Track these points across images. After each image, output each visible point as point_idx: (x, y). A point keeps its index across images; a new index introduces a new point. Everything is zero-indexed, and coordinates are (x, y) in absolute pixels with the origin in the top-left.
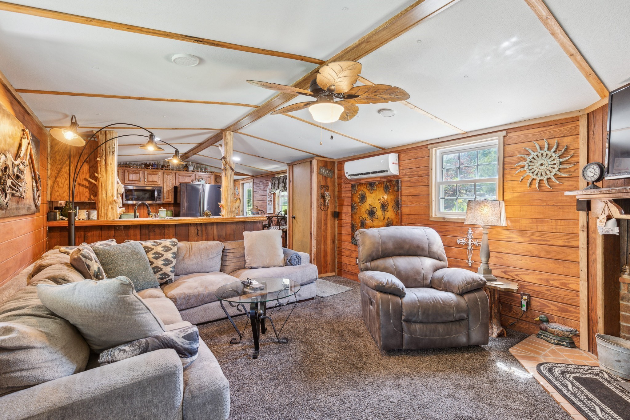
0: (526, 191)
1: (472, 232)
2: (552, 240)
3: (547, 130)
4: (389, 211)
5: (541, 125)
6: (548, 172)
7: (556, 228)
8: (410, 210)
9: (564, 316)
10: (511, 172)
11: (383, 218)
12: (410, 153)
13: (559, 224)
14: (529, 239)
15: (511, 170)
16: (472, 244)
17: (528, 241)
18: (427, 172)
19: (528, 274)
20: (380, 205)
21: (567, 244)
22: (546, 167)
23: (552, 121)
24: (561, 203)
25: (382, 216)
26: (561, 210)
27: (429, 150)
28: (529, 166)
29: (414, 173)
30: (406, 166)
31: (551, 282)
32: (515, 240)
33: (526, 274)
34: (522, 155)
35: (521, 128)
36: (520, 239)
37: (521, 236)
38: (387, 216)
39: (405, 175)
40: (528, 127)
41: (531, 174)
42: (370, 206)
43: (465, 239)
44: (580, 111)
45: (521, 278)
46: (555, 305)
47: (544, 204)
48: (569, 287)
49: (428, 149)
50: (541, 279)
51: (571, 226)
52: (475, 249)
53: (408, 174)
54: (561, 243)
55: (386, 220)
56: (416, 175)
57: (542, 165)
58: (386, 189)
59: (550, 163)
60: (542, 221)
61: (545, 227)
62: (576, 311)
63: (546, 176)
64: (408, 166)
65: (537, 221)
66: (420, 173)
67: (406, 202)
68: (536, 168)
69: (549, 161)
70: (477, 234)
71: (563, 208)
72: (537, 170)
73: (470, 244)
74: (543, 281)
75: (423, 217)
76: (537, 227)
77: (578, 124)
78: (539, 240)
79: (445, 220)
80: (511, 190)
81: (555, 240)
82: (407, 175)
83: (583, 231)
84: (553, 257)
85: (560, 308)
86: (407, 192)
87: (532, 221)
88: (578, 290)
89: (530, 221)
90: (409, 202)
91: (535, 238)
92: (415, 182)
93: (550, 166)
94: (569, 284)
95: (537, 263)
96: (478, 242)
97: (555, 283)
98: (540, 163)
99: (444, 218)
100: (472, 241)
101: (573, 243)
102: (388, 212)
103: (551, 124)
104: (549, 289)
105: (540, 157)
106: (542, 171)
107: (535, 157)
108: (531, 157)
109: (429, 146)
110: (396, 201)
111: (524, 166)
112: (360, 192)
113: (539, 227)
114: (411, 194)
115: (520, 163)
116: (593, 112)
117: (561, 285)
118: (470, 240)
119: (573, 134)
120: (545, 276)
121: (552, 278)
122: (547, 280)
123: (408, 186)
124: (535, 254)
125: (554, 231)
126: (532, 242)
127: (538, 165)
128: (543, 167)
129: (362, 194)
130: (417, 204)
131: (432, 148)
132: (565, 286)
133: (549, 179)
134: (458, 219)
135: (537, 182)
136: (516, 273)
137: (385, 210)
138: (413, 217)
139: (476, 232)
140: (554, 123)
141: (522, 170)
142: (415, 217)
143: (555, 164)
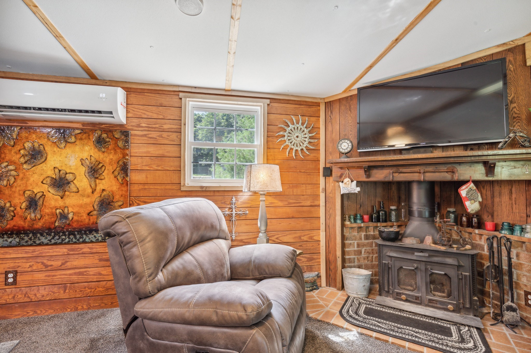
0: (285, 159)
1: (235, 200)
2: (303, 202)
3: (300, 108)
4: (106, 179)
5: (296, 102)
6: (301, 144)
7: (306, 191)
8: (147, 177)
9: (311, 264)
10: (273, 140)
11: (90, 191)
12: (149, 96)
13: (308, 188)
14: (287, 203)
15: (273, 138)
16: (236, 214)
17: (286, 205)
18: (179, 127)
19: (286, 235)
20: (83, 170)
21: (312, 204)
22: (300, 139)
23: (303, 101)
24: (309, 170)
25: (89, 187)
26: (309, 176)
27: (181, 99)
28: (288, 136)
29: (154, 126)
30: (140, 113)
31: (302, 238)
32: (276, 205)
33: (285, 236)
34: (283, 126)
35: (281, 101)
36: (280, 204)
37: (281, 200)
38: (100, 187)
39: (139, 126)
40: (287, 101)
41: (290, 144)
42: (57, 171)
43: (227, 209)
44: (321, 99)
45: (281, 240)
46: (305, 257)
47: (298, 171)
48: (314, 239)
49: (180, 97)
50: (296, 237)
51: (315, 189)
52: (238, 219)
53: (144, 125)
54: (308, 203)
55: (97, 195)
56: (157, 128)
57: (297, 137)
58: (100, 142)
59: (303, 136)
60: (296, 185)
61: (297, 191)
62: (318, 257)
63: (300, 147)
64: (144, 114)
65: (293, 186)
66: (166, 127)
67: (139, 165)
68: (293, 139)
69: (302, 134)
70: (241, 202)
71: (310, 175)
72: (294, 141)
73: (234, 215)
74: (297, 239)
75: (168, 187)
76: (293, 192)
77: (319, 109)
78: (294, 203)
79: (204, 189)
80: (273, 157)
81: (305, 201)
82: (142, 127)
83: (323, 192)
84: (304, 216)
85: (308, 258)
86: (141, 150)
87: (289, 186)
88: (319, 240)
89: (288, 187)
90: (146, 165)
91: (291, 201)
92: (156, 138)
93: (303, 138)
94: (314, 236)
95: (293, 223)
96: (243, 211)
97: (305, 238)
98: (296, 135)
99: (202, 187)
100: (236, 211)
101: (316, 203)
102: (103, 181)
103: (302, 103)
104: (301, 244)
105: (296, 130)
106: (297, 142)
107: (293, 129)
108: (289, 129)
109: (181, 95)
110: (121, 163)
111: (284, 136)
112: (28, 145)
113: (294, 191)
114: (150, 155)
115: (281, 133)
116: (330, 102)
117: (309, 239)
118: (234, 210)
119: (316, 116)
120: (298, 234)
121: (303, 234)
122: (300, 237)
123: (143, 142)
124: (291, 216)
125: (304, 194)
126: (289, 205)
127: (295, 136)
128: (298, 139)
129: (34, 149)
130: (160, 168)
131: (186, 97)
132: (311, 239)
133: (302, 150)
134: (220, 187)
135: (294, 151)
136: (276, 236)
137: (97, 178)
138: (152, 187)
139: (240, 200)
140: (305, 103)
141: (283, 139)
142: (156, 187)
143: (306, 138)
